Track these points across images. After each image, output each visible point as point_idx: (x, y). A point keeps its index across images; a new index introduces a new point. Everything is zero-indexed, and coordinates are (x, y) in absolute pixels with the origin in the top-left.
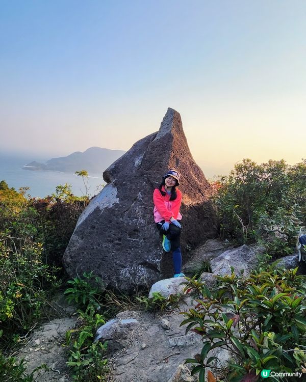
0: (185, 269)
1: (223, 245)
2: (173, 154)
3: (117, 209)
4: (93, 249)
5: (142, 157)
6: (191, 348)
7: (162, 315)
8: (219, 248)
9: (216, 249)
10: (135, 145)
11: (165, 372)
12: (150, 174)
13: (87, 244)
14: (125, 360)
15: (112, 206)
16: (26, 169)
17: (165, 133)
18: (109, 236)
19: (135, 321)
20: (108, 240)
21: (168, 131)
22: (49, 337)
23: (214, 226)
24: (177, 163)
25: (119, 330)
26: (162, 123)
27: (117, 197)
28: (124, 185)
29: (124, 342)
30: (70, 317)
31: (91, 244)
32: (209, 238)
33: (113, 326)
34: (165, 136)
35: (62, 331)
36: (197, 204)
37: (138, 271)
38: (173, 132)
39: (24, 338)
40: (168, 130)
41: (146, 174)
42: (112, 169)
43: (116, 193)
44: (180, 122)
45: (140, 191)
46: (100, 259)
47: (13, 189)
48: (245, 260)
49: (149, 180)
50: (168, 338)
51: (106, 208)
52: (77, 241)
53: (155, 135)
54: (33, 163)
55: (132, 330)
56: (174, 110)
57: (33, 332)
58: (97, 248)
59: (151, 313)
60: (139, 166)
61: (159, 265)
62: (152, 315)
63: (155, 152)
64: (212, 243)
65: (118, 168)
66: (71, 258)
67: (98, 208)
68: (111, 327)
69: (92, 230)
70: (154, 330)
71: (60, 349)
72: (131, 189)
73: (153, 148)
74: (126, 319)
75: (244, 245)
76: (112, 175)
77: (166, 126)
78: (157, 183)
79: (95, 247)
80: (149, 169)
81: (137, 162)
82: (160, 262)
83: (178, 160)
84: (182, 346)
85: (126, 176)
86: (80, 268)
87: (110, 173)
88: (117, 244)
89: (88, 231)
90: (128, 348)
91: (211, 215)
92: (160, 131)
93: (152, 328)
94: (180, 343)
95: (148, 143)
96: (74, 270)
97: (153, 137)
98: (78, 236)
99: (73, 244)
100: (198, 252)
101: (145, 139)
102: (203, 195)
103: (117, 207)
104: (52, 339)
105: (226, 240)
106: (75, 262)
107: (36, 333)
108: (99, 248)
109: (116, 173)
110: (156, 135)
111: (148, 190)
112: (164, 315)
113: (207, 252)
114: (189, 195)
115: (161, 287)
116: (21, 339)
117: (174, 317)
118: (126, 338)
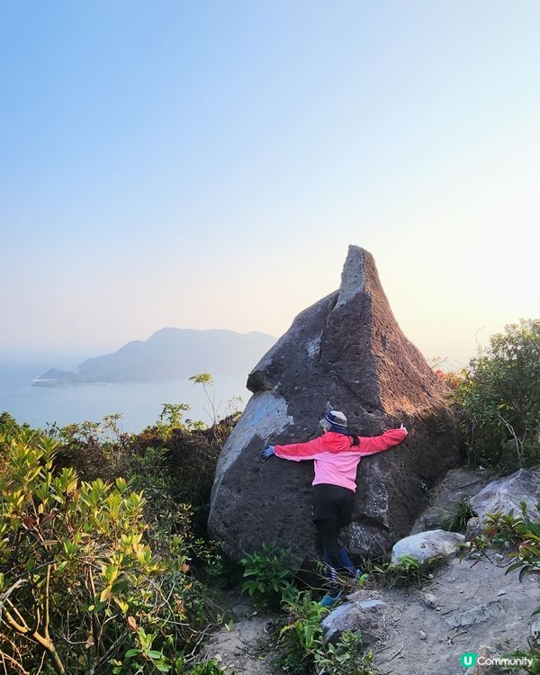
0: (426, 520)
1: (480, 476)
2: (375, 329)
3: (293, 435)
4: (264, 506)
5: (319, 340)
6: (485, 625)
7: (420, 589)
8: (474, 481)
9: (468, 483)
10: (300, 320)
11: (456, 660)
12: (341, 369)
13: (251, 499)
14: (387, 655)
15: (282, 431)
16: (38, 384)
17: (354, 293)
18: (288, 482)
19: (380, 602)
20: (287, 488)
21: (359, 289)
22: (233, 650)
23: (455, 447)
24: (384, 345)
25: (362, 616)
26: (342, 274)
27: (289, 413)
28: (298, 392)
29: (376, 633)
30: (250, 619)
31: (259, 499)
32: (451, 467)
33: (350, 612)
34: (356, 297)
35: (249, 639)
36: (424, 410)
37: (352, 532)
38: (369, 289)
39: (191, 657)
40: (358, 286)
41: (334, 368)
42: (269, 367)
43: (285, 407)
44: (374, 269)
45: (328, 400)
46: (280, 521)
47: (26, 426)
48: (531, 492)
49: (341, 379)
50: (444, 617)
51: (272, 435)
52: (230, 497)
53: (334, 298)
54: (51, 373)
55: (381, 615)
56: (362, 249)
57: (203, 647)
58: (270, 504)
59: (400, 589)
60: (317, 356)
61: (385, 517)
62: (402, 592)
63: (341, 328)
64: (457, 475)
65: (278, 364)
66: (226, 526)
67: (256, 437)
68: (349, 615)
69: (255, 476)
70: (414, 610)
71: (258, 664)
72: (311, 398)
73: (337, 322)
74: (365, 601)
75: (521, 469)
76: (270, 377)
77: (353, 279)
78: (357, 382)
79: (267, 503)
80: (337, 359)
81: (312, 350)
82: (387, 513)
83: (383, 338)
84: (471, 625)
85: (298, 376)
86: (246, 540)
87: (266, 375)
88: (306, 493)
89: (248, 478)
90: (384, 640)
91: (447, 428)
92: (342, 290)
93: (411, 609)
94: (464, 622)
95: (326, 314)
96: (236, 545)
97: (331, 302)
98: (230, 488)
99: (224, 502)
100: (439, 492)
101: (316, 306)
102: (429, 395)
103: (293, 432)
104: (238, 651)
105: (481, 468)
106: (236, 533)
107: (209, 647)
108: (274, 503)
109: (276, 373)
110: (337, 297)
111: (343, 396)
112: (424, 589)
113: (454, 490)
114: (410, 397)
115: (410, 547)
116: (187, 658)
117: (441, 588)
118: (376, 627)
